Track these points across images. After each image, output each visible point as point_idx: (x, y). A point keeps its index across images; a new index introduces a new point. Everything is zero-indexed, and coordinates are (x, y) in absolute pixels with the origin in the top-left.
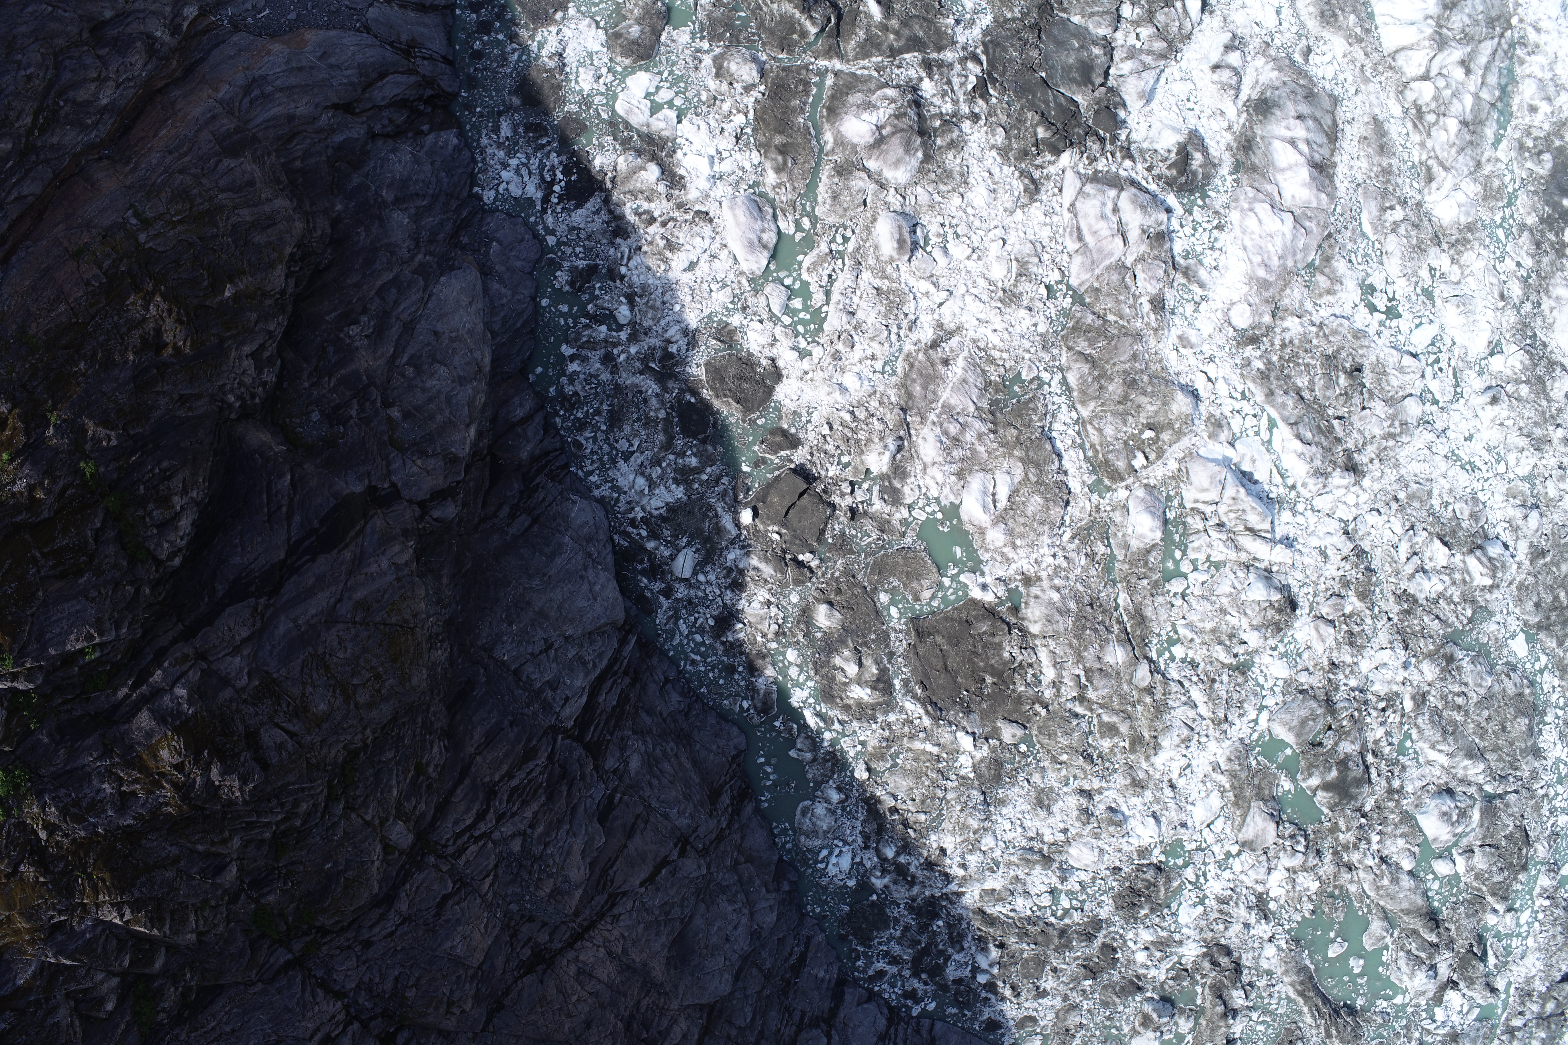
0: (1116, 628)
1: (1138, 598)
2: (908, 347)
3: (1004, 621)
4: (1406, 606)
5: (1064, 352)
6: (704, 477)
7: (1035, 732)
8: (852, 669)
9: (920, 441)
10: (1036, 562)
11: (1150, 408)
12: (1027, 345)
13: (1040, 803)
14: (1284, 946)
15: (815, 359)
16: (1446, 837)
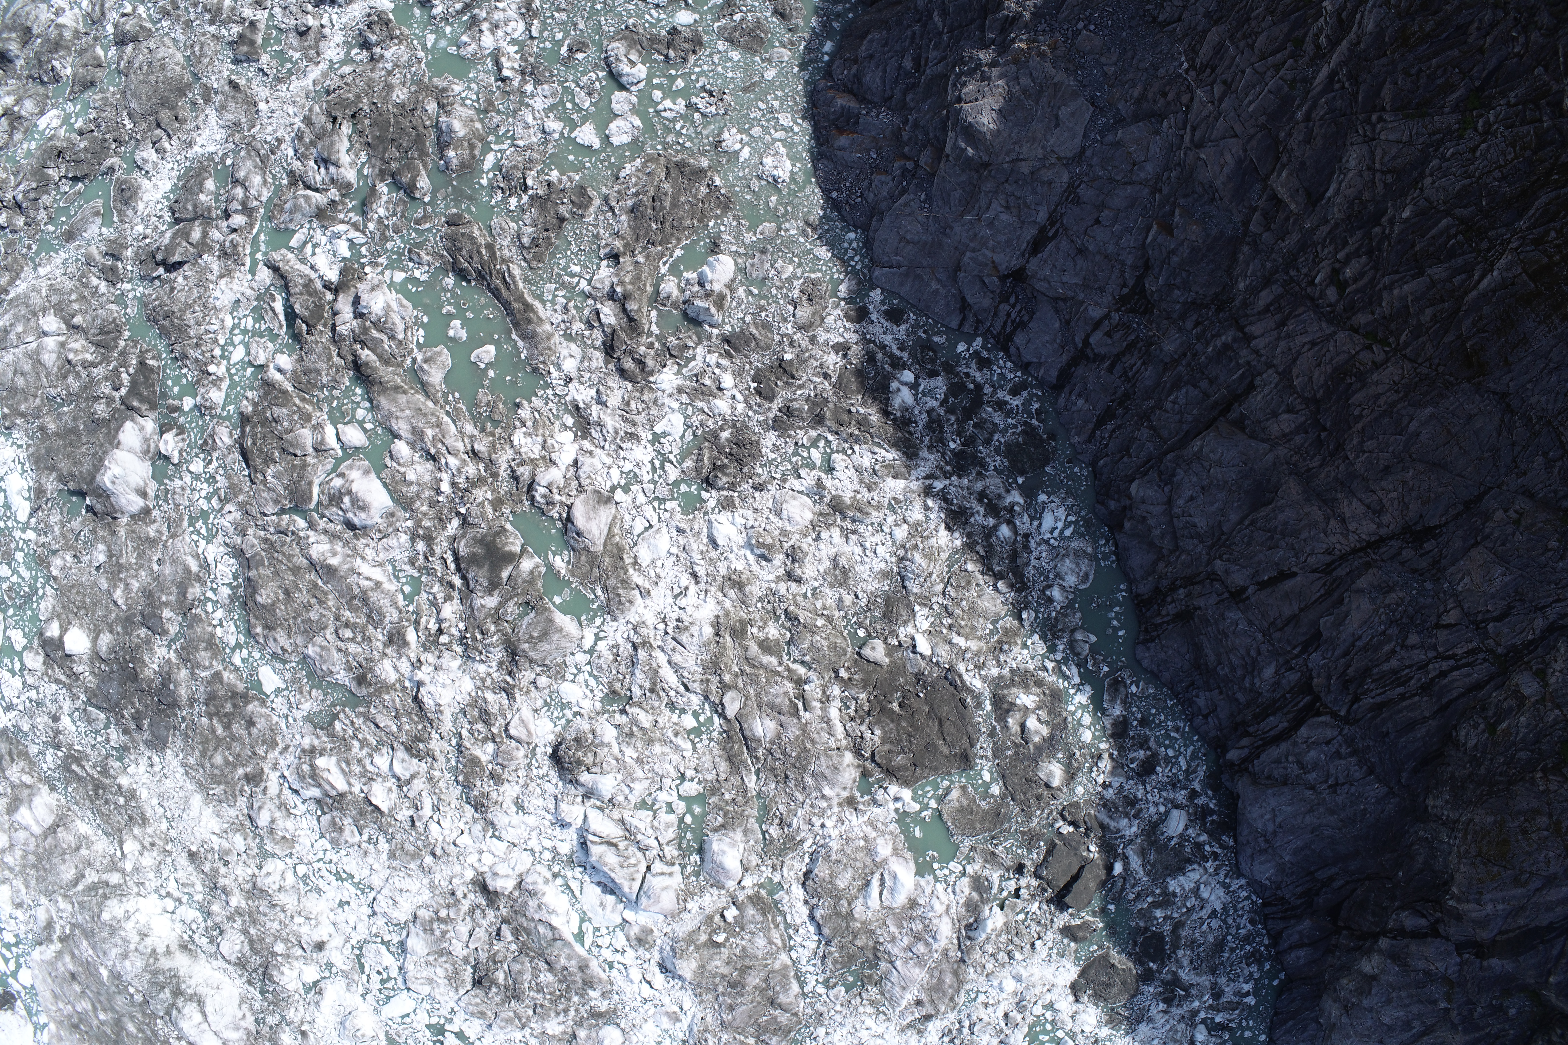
0: (760, 753)
1: (735, 780)
2: (953, 1016)
3: (879, 765)
4: (421, 746)
5: (801, 1010)
6: (1150, 899)
7: (850, 650)
8: (1032, 723)
9: (949, 934)
10: (843, 823)
11: (718, 963)
12: (837, 1018)
13: (845, 572)
14: (552, 369)
15: (1040, 1003)
16: (354, 475)
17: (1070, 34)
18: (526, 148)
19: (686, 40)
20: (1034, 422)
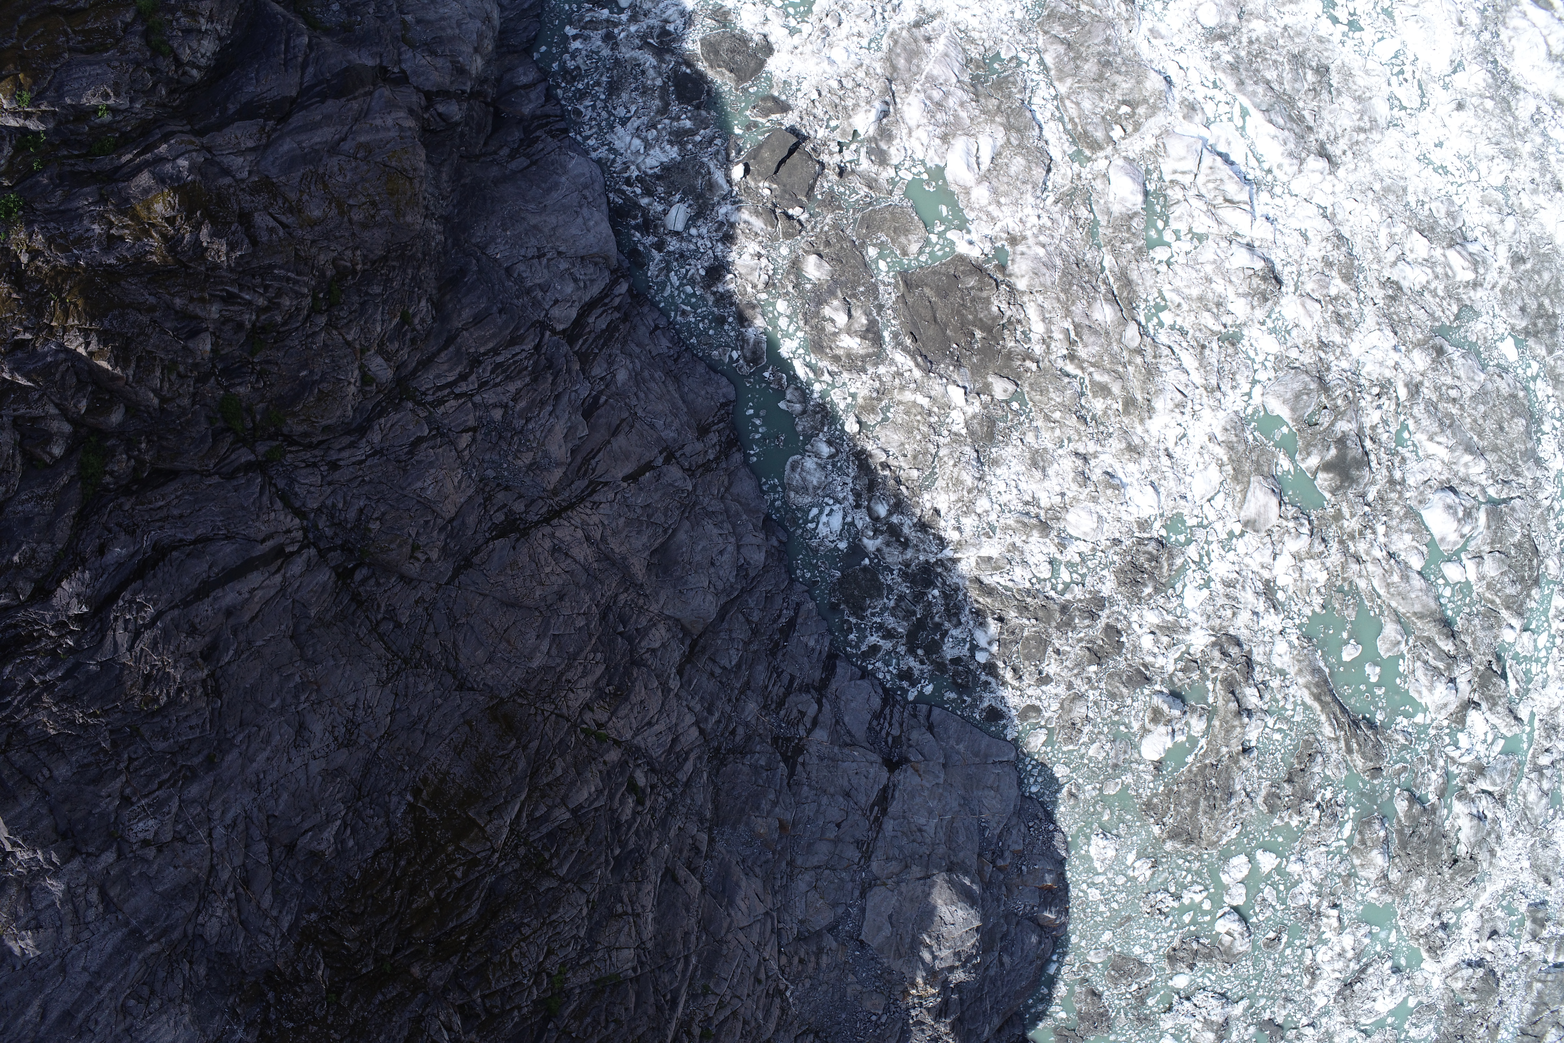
0: (1103, 288)
1: (1124, 262)
2: (892, 26)
3: (991, 277)
4: (1390, 292)
5: (1041, 37)
6: (698, 138)
7: (1026, 389)
8: (841, 319)
9: (905, 108)
10: (1021, 220)
11: (1124, 85)
12: (1005, 28)
13: (1034, 464)
14: (1296, 642)
15: (805, 35)
16: (1453, 537)
17: (893, 1008)
18: (1319, 844)
19: (1182, 960)
20: (853, 620)
